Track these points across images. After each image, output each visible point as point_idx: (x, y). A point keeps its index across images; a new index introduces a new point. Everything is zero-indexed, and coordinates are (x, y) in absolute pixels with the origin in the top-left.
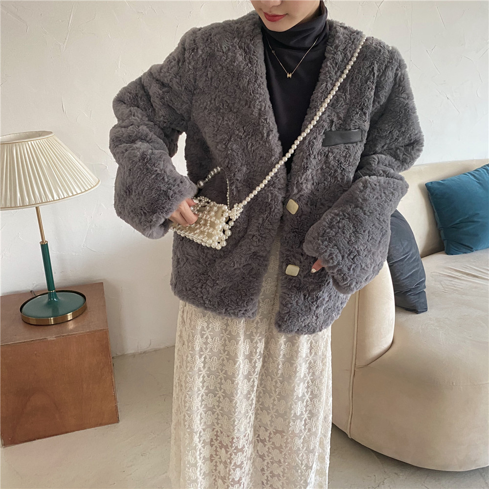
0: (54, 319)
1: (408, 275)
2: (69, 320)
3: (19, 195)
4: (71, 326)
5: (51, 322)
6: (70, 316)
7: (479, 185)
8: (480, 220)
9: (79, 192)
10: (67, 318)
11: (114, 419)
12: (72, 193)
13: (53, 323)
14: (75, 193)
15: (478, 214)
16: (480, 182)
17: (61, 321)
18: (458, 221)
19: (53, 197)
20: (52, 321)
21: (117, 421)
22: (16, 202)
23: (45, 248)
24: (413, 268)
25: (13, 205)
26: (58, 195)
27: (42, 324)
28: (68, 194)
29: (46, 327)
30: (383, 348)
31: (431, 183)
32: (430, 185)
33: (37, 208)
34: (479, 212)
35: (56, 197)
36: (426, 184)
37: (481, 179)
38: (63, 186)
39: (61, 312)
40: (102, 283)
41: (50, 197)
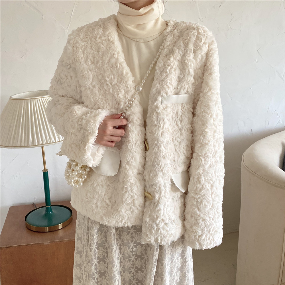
0: (48, 228)
3: (30, 137)
4: (61, 233)
5: (47, 231)
6: (60, 226)
10: (59, 228)
13: (48, 231)
17: (54, 230)
19: (55, 140)
22: (28, 143)
23: (46, 175)
25: (26, 145)
26: (59, 138)
27: (40, 231)
29: (43, 234)
33: (42, 148)
35: (57, 140)
39: (54, 222)
41: (53, 139)
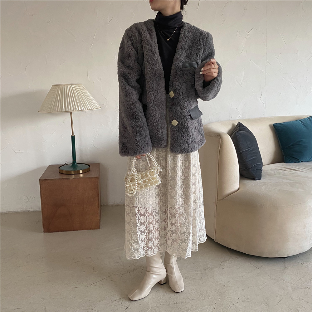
1: (250, 159)
2: (81, 173)
3: (64, 107)
4: (81, 175)
6: (81, 172)
7: (303, 126)
8: (303, 144)
9: (91, 109)
11: (98, 227)
12: (87, 109)
13: (73, 174)
14: (88, 109)
15: (302, 141)
16: (305, 124)
17: (77, 173)
18: (291, 144)
19: (79, 109)
20: (73, 172)
21: (99, 228)
22: (62, 110)
23: (73, 138)
24: (253, 156)
25: (61, 111)
26: (81, 109)
27: (68, 173)
28: (85, 109)
29: (70, 175)
30: (232, 191)
31: (276, 124)
32: (275, 125)
33: (71, 113)
34: (302, 140)
35: (80, 109)
36: (273, 124)
37: (305, 123)
38: (84, 105)
39: (78, 169)
40: (99, 164)
41: (77, 109)
